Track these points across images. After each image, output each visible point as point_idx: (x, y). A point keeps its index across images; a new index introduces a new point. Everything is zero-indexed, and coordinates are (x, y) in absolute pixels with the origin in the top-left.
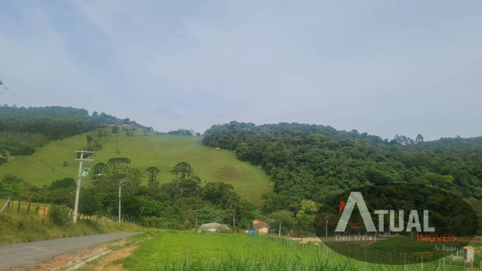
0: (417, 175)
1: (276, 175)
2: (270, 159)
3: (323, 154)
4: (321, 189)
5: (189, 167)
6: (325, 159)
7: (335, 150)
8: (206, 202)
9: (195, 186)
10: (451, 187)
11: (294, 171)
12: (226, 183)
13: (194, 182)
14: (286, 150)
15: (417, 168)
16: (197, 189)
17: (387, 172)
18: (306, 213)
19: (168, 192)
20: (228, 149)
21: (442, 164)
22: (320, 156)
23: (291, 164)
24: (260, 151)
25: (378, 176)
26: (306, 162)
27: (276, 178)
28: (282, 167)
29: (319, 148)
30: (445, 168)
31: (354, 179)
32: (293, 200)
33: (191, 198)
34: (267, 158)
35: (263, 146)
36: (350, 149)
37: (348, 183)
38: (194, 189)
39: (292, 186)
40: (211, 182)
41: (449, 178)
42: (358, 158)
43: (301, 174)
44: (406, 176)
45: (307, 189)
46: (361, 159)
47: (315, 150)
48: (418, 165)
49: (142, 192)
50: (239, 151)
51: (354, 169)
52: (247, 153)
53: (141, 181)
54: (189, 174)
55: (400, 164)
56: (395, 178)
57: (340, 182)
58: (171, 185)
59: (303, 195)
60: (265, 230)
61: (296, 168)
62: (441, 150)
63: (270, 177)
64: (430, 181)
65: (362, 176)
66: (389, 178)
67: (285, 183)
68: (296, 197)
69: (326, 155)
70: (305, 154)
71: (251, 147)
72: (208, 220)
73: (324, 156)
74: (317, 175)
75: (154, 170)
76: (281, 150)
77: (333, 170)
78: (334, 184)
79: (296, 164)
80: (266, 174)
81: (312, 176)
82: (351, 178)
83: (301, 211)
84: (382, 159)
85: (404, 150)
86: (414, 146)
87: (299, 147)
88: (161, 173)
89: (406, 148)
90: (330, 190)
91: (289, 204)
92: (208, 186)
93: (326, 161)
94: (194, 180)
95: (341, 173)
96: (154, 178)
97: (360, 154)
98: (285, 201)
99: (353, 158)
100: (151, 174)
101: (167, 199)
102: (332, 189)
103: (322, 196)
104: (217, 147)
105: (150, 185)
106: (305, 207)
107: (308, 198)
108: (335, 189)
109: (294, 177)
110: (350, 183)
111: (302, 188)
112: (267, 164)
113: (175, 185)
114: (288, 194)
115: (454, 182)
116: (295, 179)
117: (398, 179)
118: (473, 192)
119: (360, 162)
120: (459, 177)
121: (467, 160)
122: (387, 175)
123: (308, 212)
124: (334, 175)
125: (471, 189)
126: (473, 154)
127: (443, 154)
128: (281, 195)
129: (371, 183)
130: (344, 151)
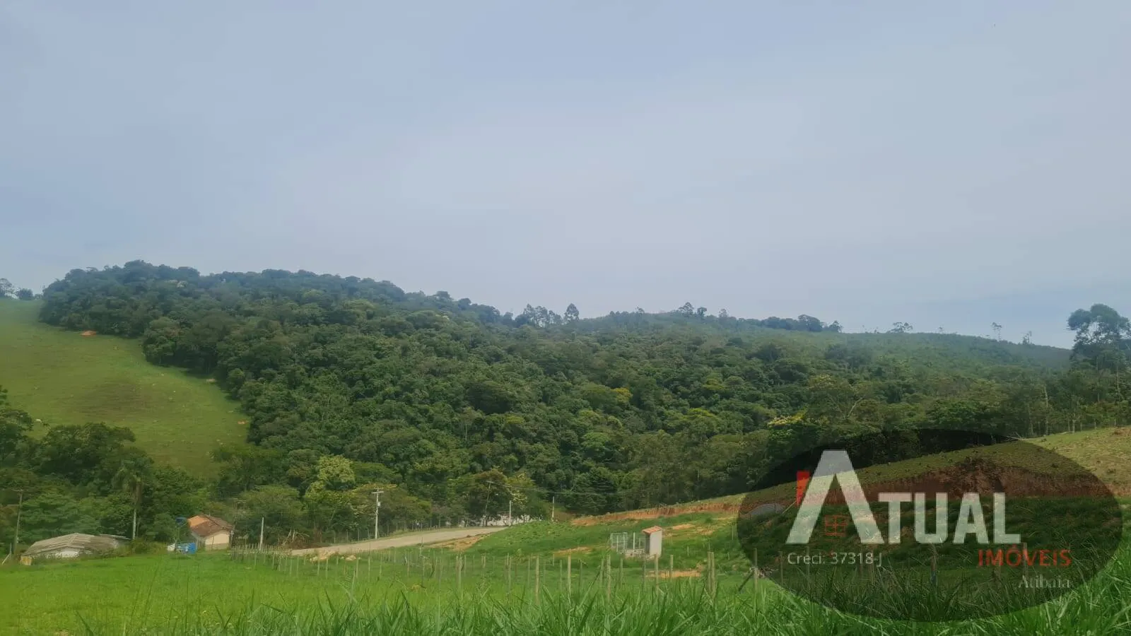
0: (566, 389)
1: (254, 401)
2: (239, 359)
3: (373, 346)
4: (365, 428)
6: (376, 359)
7: (400, 337)
8: (47, 478)
9: (12, 436)
10: (627, 412)
11: (300, 388)
12: (110, 424)
13: (11, 427)
14: (280, 338)
15: (566, 374)
16: (20, 445)
17: (508, 385)
18: (328, 487)
21: (611, 367)
22: (365, 351)
23: (294, 371)
24: (210, 339)
25: (490, 393)
26: (333, 366)
27: (253, 407)
28: (270, 378)
29: (362, 332)
30: (615, 374)
31: (440, 403)
32: (298, 458)
34: (231, 359)
35: (220, 328)
36: (433, 335)
37: (426, 411)
38: (11, 447)
39: (295, 426)
40: (67, 424)
41: (622, 394)
42: (449, 354)
43: (318, 394)
44: (544, 392)
45: (333, 430)
46: (455, 358)
47: (353, 337)
48: (568, 368)
50: (150, 341)
51: (440, 380)
52: (174, 346)
55: (535, 366)
56: (524, 397)
57: (409, 410)
59: (322, 444)
60: (222, 539)
61: (307, 381)
62: (608, 337)
63: (239, 404)
64: (589, 400)
65: (457, 395)
66: (513, 396)
67: (278, 418)
68: (304, 451)
69: (379, 349)
70: (330, 347)
71: (186, 331)
73: (375, 352)
74: (357, 396)
76: (268, 338)
77: (393, 383)
78: (396, 416)
79: (307, 371)
80: (226, 398)
81: (345, 399)
82: (432, 402)
83: (317, 484)
84: (498, 357)
85: (544, 336)
86: (561, 328)
87: (315, 329)
89: (546, 333)
90: (386, 430)
91: (286, 469)
92: (55, 437)
93: (378, 363)
94: (11, 421)
95: (412, 391)
97: (454, 345)
98: (276, 463)
99: (440, 355)
102: (392, 428)
103: (368, 445)
104: (85, 329)
106: (327, 472)
107: (336, 451)
108: (398, 427)
109: (301, 403)
110: (432, 411)
111: (320, 428)
112: (231, 374)
114: (284, 445)
115: (632, 402)
116: (303, 408)
117: (530, 400)
118: (663, 420)
119: (454, 363)
120: (639, 391)
121: (653, 358)
122: (509, 390)
123: (334, 485)
124: (397, 395)
125: (660, 414)
126: (665, 344)
127: (614, 345)
128: (266, 448)
129: (476, 410)
130: (419, 340)
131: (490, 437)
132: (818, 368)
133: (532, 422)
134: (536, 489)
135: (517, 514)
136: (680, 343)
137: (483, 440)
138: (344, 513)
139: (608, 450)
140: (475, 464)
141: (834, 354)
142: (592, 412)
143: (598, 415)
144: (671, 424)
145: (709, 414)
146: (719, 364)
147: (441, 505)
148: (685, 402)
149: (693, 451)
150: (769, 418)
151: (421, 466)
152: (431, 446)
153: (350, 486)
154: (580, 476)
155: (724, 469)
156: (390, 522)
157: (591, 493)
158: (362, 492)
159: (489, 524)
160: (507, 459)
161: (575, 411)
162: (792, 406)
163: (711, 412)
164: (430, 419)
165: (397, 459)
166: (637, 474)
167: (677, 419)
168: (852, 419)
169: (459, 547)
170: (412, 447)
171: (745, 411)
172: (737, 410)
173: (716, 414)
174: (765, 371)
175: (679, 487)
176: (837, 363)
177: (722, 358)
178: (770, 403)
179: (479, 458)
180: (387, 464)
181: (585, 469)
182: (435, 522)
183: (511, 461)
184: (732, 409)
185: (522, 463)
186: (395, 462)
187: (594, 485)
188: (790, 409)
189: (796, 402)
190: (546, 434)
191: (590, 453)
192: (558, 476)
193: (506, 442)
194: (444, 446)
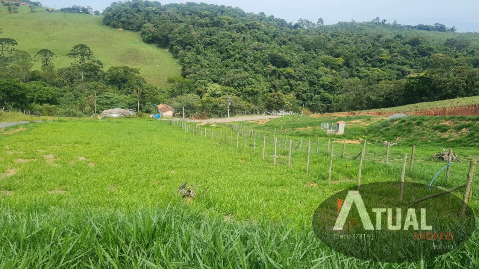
0: (314, 58)
1: (183, 59)
2: (177, 42)
3: (230, 37)
4: (227, 72)
5: (89, 49)
6: (231, 43)
7: (242, 33)
8: (110, 86)
9: (97, 70)
10: (341, 69)
11: (201, 55)
12: (130, 67)
13: (95, 67)
14: (193, 33)
15: (315, 51)
16: (99, 73)
17: (288, 55)
18: (211, 96)
19: (67, 76)
20: (132, 30)
21: (336, 48)
22: (227, 39)
23: (199, 47)
24: (166, 33)
25: (280, 59)
26: (214, 45)
27: (183, 62)
28: (189, 50)
29: (226, 30)
30: (338, 51)
31: (258, 63)
32: (200, 83)
33: (93, 83)
34: (174, 41)
35: (169, 28)
36: (257, 32)
37: (252, 66)
38: (96, 74)
39: (199, 70)
40: (115, 66)
41: (340, 60)
42: (263, 41)
43: (208, 57)
44: (304, 59)
45: (214, 72)
46: (265, 43)
47: (223, 33)
48: (316, 48)
49: (34, 77)
50: (144, 33)
51: (258, 52)
52: (153, 36)
53: (32, 65)
54: (90, 57)
55: (300, 47)
56: (294, 61)
57: (245, 65)
58: (69, 69)
59: (210, 78)
60: (170, 113)
61: (203, 51)
62: (337, 34)
63: (178, 60)
64: (324, 63)
65: (265, 59)
66: (290, 60)
67: (192, 67)
68: (203, 80)
69: (233, 38)
70: (212, 37)
71: (157, 29)
72: (111, 105)
73: (231, 40)
74: (224, 58)
75: (47, 53)
76: (188, 33)
77: (239, 53)
78: (239, 67)
79: (204, 47)
80: (173, 57)
81: (219, 59)
82: (255, 62)
83: (207, 94)
84: (284, 43)
85: (306, 33)
86: (315, 30)
87: (207, 29)
88: (56, 57)
89: (308, 32)
90: (235, 73)
91: (196, 87)
92: (111, 71)
93: (233, 44)
94: (96, 64)
95: (246, 57)
96: (48, 62)
97: (265, 37)
98: (192, 85)
99: (259, 41)
100: (44, 58)
101: (65, 85)
102: (238, 72)
103: (228, 79)
104: (119, 28)
105: (43, 70)
106: (211, 90)
107: (215, 81)
108: (240, 72)
109: (201, 61)
110: (254, 66)
111: (209, 71)
112: (174, 48)
113: (74, 69)
114: (195, 78)
115: (344, 64)
116: (202, 63)
117: (297, 62)
118: (358, 73)
119: (264, 45)
120: (348, 59)
121: (357, 44)
122: (288, 57)
123: (213, 95)
124: (240, 58)
125: (357, 70)
126: (363, 38)
127: (339, 38)
128: (188, 78)
129: (273, 66)
130: (250, 34)
131: (279, 77)
132: (440, 50)
133: (297, 72)
134: (296, 101)
135: (287, 110)
136: (371, 37)
137: (276, 79)
138: (216, 106)
139: (331, 85)
140: (272, 89)
141: (450, 43)
142: (325, 68)
143: (328, 70)
144: (361, 75)
145: (380, 71)
146: (389, 47)
147: (256, 105)
148: (370, 65)
149: (369, 87)
150: (409, 73)
151: (248, 89)
152: (254, 81)
153: (220, 96)
154: (316, 96)
155: (383, 96)
156: (234, 111)
157: (320, 103)
158: (224, 98)
159: (275, 114)
160: (285, 87)
161: (317, 68)
162: (423, 68)
163: (382, 70)
164: (254, 69)
165: (239, 85)
166: (342, 97)
167: (364, 72)
168: (451, 75)
169: (261, 123)
170: (246, 81)
171: (398, 70)
172: (395, 69)
173: (384, 70)
174: (412, 50)
175: (361, 103)
176: (450, 48)
177: (391, 44)
178: (412, 66)
179: (274, 86)
180: (235, 87)
181: (319, 93)
182: (253, 112)
183: (287, 88)
184: (393, 69)
185: (292, 89)
186: (239, 87)
187: (321, 100)
188: (422, 69)
189: (426, 66)
190: (303, 77)
191: (323, 86)
192: (307, 96)
193: (286, 80)
194: (259, 81)
